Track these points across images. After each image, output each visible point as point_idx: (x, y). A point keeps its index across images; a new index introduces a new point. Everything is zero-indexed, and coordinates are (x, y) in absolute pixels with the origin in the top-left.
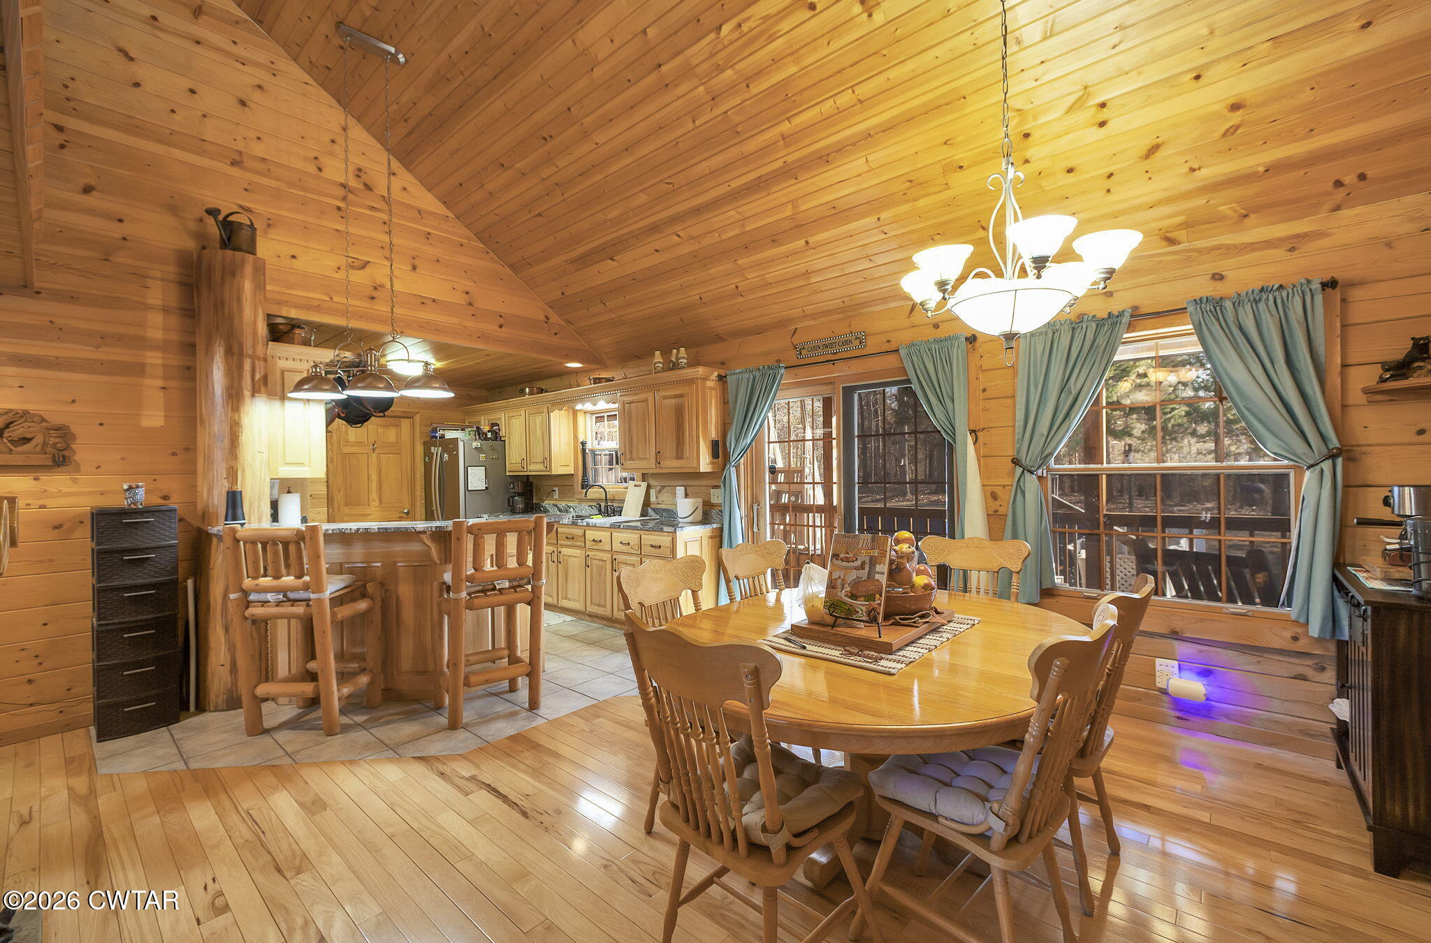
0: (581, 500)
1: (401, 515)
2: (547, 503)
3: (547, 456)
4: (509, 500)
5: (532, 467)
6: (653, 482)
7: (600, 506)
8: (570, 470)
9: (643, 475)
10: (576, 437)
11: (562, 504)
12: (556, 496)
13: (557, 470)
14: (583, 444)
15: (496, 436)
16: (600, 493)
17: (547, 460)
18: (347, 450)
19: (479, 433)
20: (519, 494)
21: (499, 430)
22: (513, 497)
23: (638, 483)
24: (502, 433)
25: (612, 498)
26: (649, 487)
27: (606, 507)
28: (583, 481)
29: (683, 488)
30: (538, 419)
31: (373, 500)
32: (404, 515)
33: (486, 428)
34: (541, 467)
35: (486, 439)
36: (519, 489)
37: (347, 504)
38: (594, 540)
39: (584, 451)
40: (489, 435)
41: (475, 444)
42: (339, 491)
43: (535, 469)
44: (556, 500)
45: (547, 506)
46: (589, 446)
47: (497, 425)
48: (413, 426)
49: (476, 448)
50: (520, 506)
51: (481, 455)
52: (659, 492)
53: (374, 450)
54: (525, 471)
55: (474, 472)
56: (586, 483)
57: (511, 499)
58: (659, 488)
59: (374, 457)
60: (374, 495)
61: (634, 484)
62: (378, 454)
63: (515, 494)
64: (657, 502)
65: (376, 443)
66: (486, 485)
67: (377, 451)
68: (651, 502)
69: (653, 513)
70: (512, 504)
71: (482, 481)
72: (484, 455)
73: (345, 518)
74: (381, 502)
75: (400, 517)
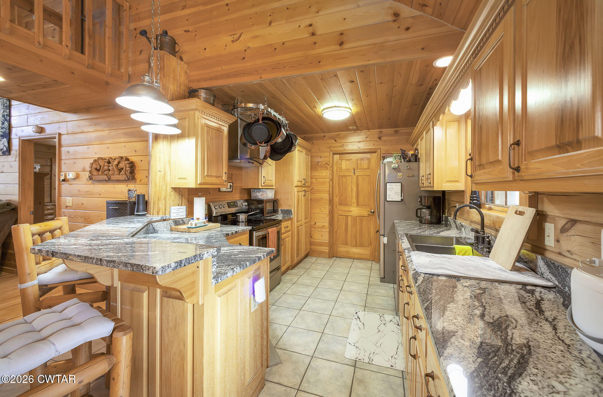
1: (369, 213)
3: (432, 171)
4: (417, 211)
5: (427, 183)
8: (462, 187)
13: (442, 185)
15: (416, 158)
17: (431, 176)
18: (341, 174)
19: (404, 157)
20: (428, 207)
21: (419, 154)
22: (421, 209)
23: (521, 208)
24: (420, 156)
28: (471, 198)
30: (428, 136)
31: (354, 203)
32: (371, 214)
33: (410, 153)
36: (427, 202)
37: (340, 204)
42: (336, 197)
43: (428, 185)
48: (377, 158)
49: (394, 168)
50: (428, 218)
51: (398, 174)
52: (564, 230)
53: (354, 173)
54: (431, 187)
55: (392, 187)
56: (475, 202)
57: (419, 211)
58: (562, 223)
59: (355, 177)
60: (354, 200)
61: (516, 209)
62: (357, 176)
63: (423, 206)
64: (558, 251)
65: (356, 169)
66: (401, 197)
67: (357, 174)
68: (548, 248)
69: (547, 269)
70: (419, 215)
71: (398, 194)
72: (401, 174)
73: (340, 212)
74: (358, 205)
75: (369, 215)
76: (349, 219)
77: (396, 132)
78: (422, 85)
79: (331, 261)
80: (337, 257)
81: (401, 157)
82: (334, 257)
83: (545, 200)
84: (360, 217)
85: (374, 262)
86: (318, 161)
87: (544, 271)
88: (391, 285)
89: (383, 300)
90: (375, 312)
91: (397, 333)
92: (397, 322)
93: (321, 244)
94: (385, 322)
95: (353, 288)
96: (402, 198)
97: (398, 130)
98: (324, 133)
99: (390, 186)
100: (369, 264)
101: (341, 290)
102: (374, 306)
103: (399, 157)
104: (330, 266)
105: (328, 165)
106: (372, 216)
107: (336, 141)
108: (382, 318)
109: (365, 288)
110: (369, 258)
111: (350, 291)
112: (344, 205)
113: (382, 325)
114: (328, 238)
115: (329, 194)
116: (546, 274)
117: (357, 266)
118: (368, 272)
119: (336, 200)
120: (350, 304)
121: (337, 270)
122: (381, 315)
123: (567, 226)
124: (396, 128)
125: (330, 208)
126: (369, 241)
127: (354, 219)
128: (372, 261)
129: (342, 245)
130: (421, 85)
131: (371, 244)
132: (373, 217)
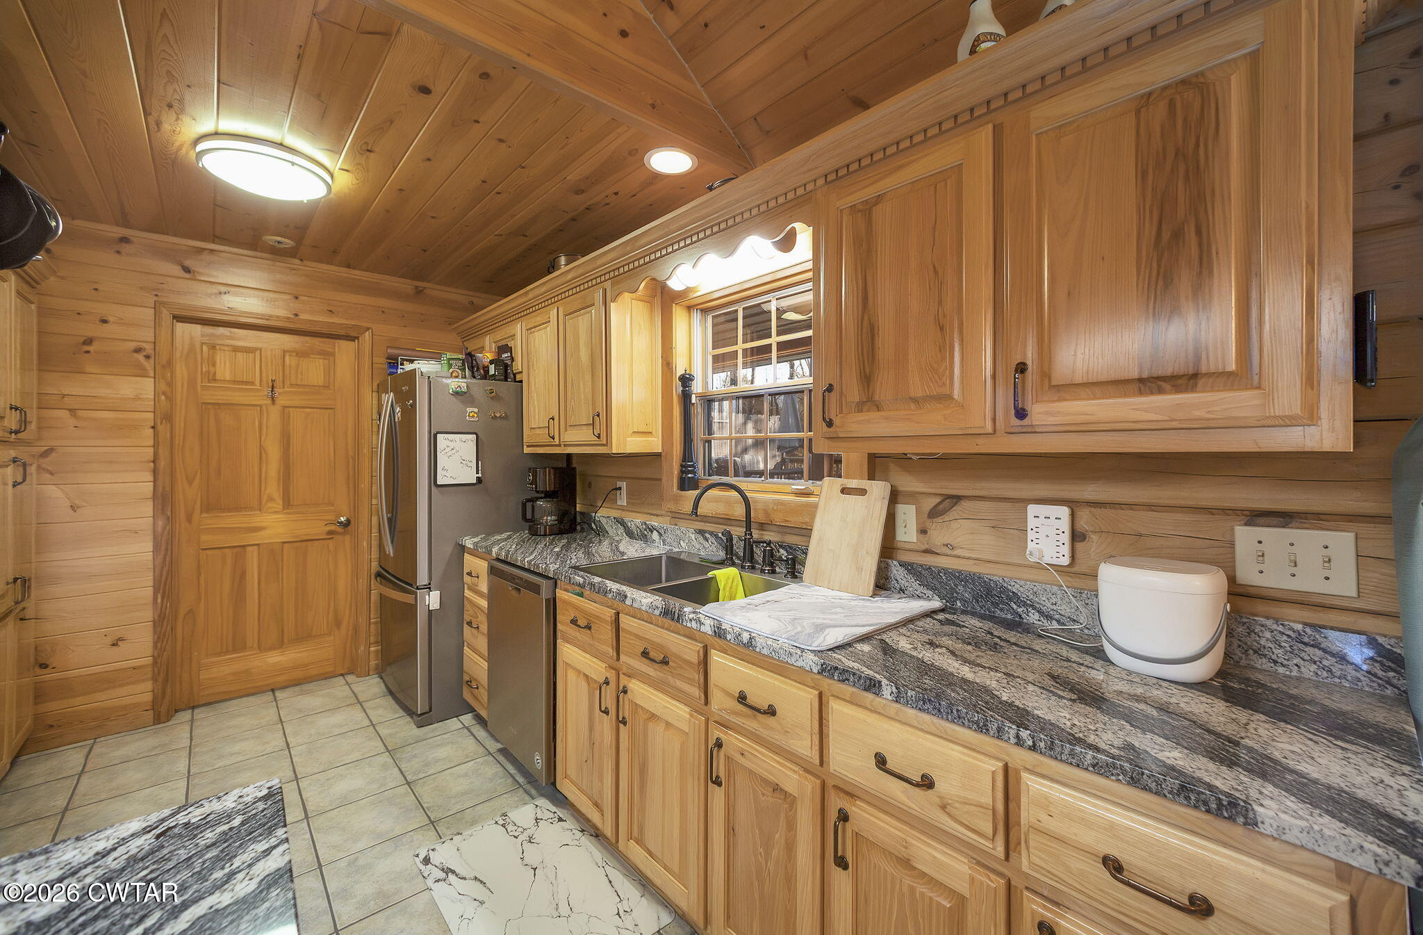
0: (676, 516)
1: (332, 528)
2: (603, 515)
3: (601, 408)
4: (524, 505)
5: (572, 436)
6: (908, 483)
7: (730, 539)
8: (654, 444)
9: (873, 458)
10: (668, 365)
11: (635, 520)
12: (623, 501)
13: (625, 441)
14: (686, 380)
15: (506, 372)
16: (728, 502)
17: (601, 418)
18: (210, 397)
19: (471, 364)
20: (548, 495)
21: (512, 359)
22: (533, 500)
23: (853, 483)
24: (517, 366)
25: (762, 519)
26: (895, 497)
27: (749, 545)
28: (684, 469)
29: (1064, 511)
30: (583, 323)
31: (271, 499)
32: (340, 529)
33: (486, 356)
34: (585, 435)
35: (486, 376)
36: (547, 481)
37: (208, 507)
38: (742, 698)
39: (686, 396)
40: (492, 370)
41: (454, 384)
42: (190, 483)
43: (577, 440)
44: (622, 509)
45: (604, 521)
46: (697, 387)
47: (509, 349)
48: (359, 355)
49: (456, 394)
50: (550, 519)
51: (469, 410)
52: (934, 513)
53: (273, 399)
54: (556, 445)
55: (452, 445)
56: (690, 475)
57: (529, 505)
58: (931, 502)
59: (274, 413)
60: (273, 489)
61: (842, 485)
62: (284, 407)
63: (538, 492)
64: (923, 547)
65: (278, 384)
66: (477, 473)
67: (281, 401)
68: (899, 545)
69: (913, 580)
70: (529, 516)
71: (470, 464)
72: (476, 410)
73: (204, 538)
74: (287, 503)
75: (330, 533)
76: (252, 558)
77: (419, 292)
78: (583, 191)
79: (179, 730)
80: (193, 708)
81: (463, 364)
82: (176, 711)
83: (892, 465)
84: (295, 545)
85: (350, 678)
86: (91, 334)
87: (907, 584)
88: (453, 724)
89: (466, 775)
90: (473, 823)
91: (577, 843)
92: (552, 815)
93: (108, 681)
94: (526, 835)
95: (342, 787)
96: (480, 475)
97: (425, 288)
98: (127, 225)
99: (448, 443)
100: (339, 688)
101: (307, 817)
102: (458, 807)
103: (460, 363)
104: (185, 753)
105: (147, 357)
106: (343, 534)
107: (187, 270)
108: (510, 828)
109: (385, 767)
110: (331, 669)
111: (345, 802)
112: (229, 510)
113: (527, 846)
114: (151, 644)
115: (155, 472)
116: (911, 589)
117: (300, 711)
118: (357, 714)
119: (188, 493)
120: (378, 848)
121: (232, 754)
122: (501, 822)
123: (941, 507)
124: (419, 280)
125: (159, 529)
126: (331, 614)
127: (273, 553)
128: (342, 675)
129: (220, 654)
130: (579, 192)
131: (338, 624)
132: (347, 538)
